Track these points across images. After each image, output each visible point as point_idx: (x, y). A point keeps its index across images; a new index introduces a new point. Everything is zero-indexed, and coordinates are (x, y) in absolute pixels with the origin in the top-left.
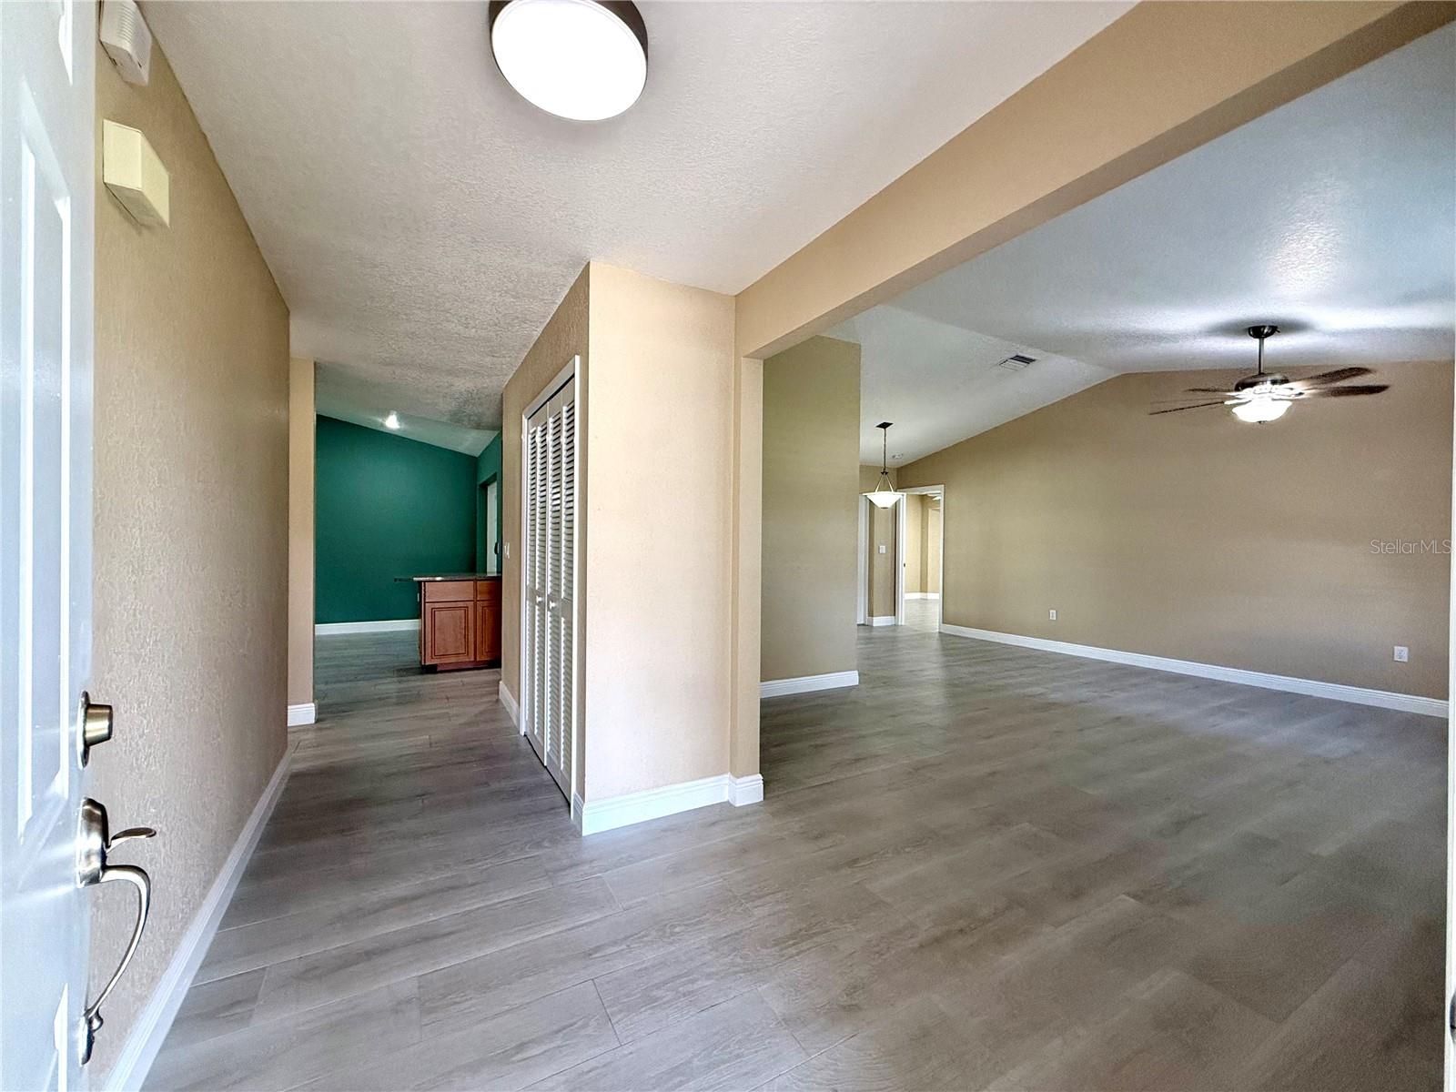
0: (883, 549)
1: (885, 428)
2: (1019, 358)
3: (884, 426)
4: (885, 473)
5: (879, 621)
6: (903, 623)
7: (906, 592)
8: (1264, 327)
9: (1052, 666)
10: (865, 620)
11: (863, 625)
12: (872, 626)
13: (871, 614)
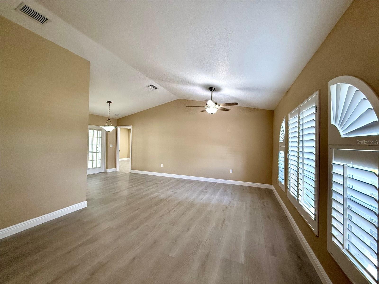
0: (111, 146)
1: (109, 103)
2: (152, 86)
3: (109, 102)
4: (109, 119)
5: (109, 170)
6: (118, 170)
7: (120, 158)
8: (213, 88)
9: (161, 182)
10: (104, 170)
11: (104, 172)
12: (107, 172)
13: (107, 168)
